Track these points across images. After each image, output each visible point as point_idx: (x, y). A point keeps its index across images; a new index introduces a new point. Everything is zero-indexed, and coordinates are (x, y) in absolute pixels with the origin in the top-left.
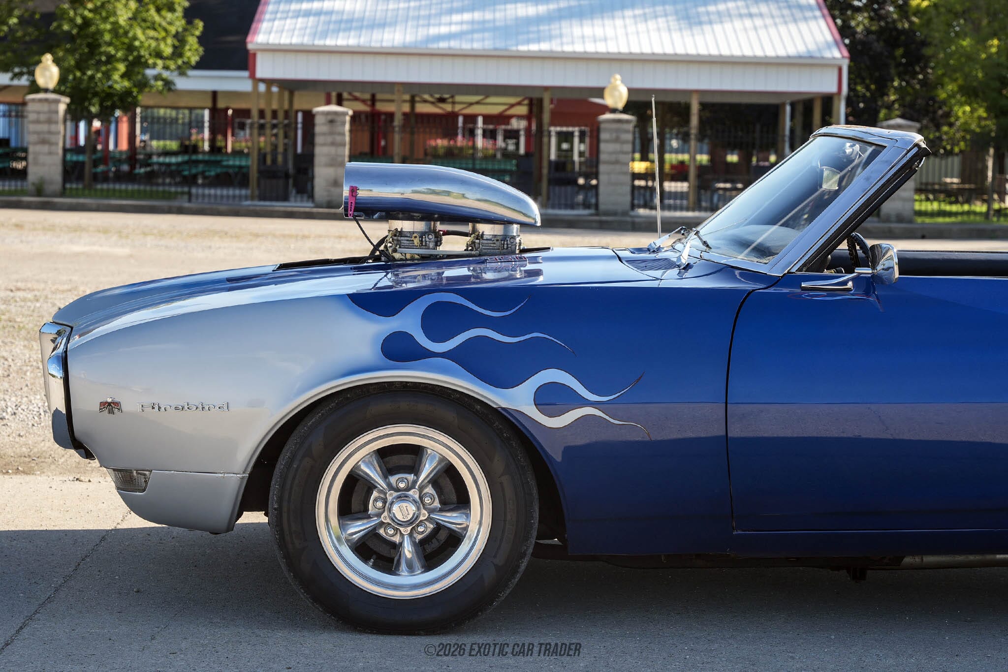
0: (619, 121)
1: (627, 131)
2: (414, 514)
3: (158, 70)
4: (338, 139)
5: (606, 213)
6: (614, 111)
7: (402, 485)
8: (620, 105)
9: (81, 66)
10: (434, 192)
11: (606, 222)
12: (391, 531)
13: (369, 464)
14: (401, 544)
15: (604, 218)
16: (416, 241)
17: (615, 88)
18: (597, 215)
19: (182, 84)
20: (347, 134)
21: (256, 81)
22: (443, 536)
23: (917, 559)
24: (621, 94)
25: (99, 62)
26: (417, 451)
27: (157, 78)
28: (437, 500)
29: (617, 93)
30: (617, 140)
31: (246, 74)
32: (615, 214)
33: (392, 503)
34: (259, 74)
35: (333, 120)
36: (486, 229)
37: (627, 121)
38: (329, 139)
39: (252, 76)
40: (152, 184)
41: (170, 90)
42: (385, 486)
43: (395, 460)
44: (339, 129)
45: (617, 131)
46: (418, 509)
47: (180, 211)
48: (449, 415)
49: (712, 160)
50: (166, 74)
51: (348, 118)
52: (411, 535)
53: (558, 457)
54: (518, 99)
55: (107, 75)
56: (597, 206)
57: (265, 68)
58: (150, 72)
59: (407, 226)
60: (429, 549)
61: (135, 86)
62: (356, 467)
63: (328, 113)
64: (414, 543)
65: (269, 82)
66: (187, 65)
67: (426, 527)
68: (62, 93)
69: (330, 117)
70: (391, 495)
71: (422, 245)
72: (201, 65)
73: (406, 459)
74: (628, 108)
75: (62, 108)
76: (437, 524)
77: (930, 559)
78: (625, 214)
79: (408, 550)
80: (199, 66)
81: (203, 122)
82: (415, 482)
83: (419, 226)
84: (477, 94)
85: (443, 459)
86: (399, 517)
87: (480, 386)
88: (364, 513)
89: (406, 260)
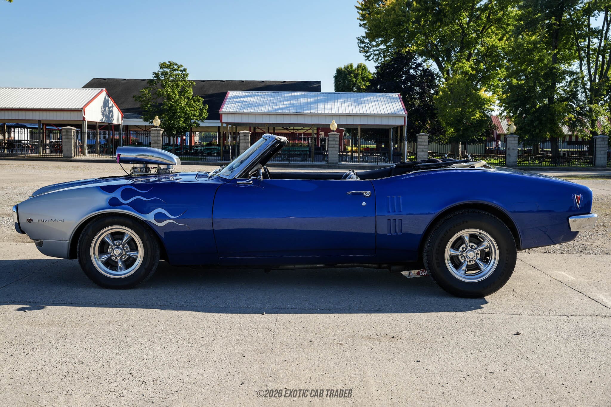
0: (334, 134)
1: (337, 138)
2: (120, 253)
3: (194, 120)
4: (247, 141)
5: (331, 163)
6: (333, 131)
7: (117, 244)
8: (335, 130)
9: (170, 119)
10: (143, 155)
11: (330, 166)
12: (114, 258)
13: (108, 238)
14: (118, 261)
15: (330, 165)
16: (139, 170)
17: (333, 124)
18: (328, 164)
19: (202, 124)
20: (250, 139)
21: (222, 123)
22: (131, 259)
23: (293, 266)
24: (335, 127)
25: (176, 118)
26: (123, 234)
27: (194, 123)
28: (129, 248)
29: (334, 126)
30: (334, 140)
31: (219, 121)
32: (333, 163)
33: (114, 249)
34: (223, 121)
35: (245, 135)
36: (162, 166)
37: (337, 134)
38: (244, 141)
39: (221, 122)
40: (197, 156)
41: (198, 126)
42: (112, 244)
43: (117, 236)
44: (247, 138)
45: (334, 137)
46: (122, 251)
47: (198, 164)
48: (130, 222)
49: (377, 146)
50: (197, 121)
51: (250, 134)
52: (121, 259)
53: (163, 236)
54: (309, 128)
55: (178, 122)
56: (327, 161)
57: (225, 119)
58: (192, 121)
59: (138, 166)
60: (127, 263)
61: (187, 125)
62: (104, 238)
63: (244, 133)
64: (122, 262)
65: (228, 124)
66: (204, 118)
67: (125, 257)
68: (162, 128)
69: (244, 134)
70: (114, 247)
71: (141, 171)
72: (208, 119)
73: (120, 236)
74: (337, 130)
75: (161, 132)
76: (129, 256)
77: (297, 266)
78: (337, 163)
79: (120, 264)
80: (207, 119)
81: (216, 136)
82: (122, 243)
83: (142, 166)
84: (300, 127)
85: (131, 236)
86: (116, 253)
87: (138, 214)
88: (107, 253)
89: (136, 176)
